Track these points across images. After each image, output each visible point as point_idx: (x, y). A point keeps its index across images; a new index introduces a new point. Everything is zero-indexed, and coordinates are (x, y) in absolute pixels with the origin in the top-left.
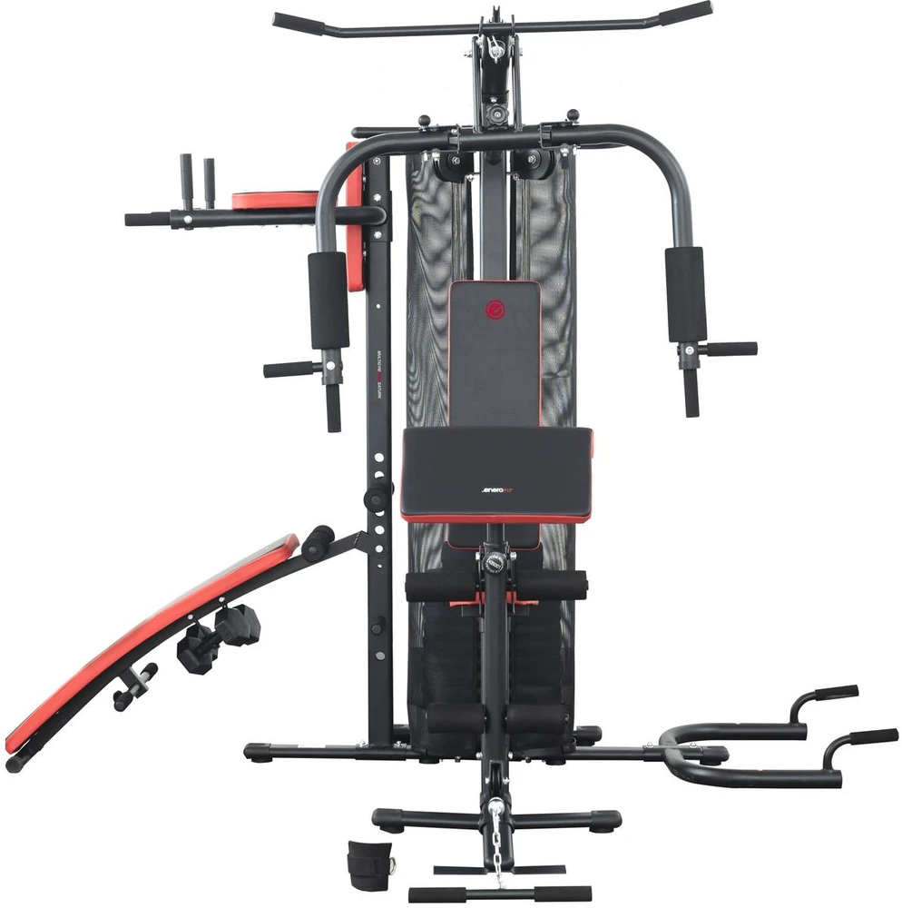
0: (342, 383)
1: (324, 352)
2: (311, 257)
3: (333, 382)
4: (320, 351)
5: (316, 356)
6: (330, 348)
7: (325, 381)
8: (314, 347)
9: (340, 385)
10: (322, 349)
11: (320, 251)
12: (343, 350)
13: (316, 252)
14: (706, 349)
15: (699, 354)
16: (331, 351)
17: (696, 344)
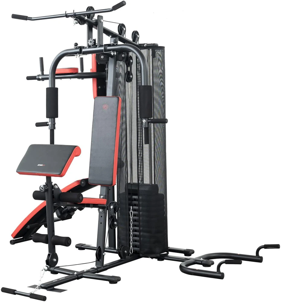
0: (55, 129)
1: (50, 119)
2: (47, 89)
3: (52, 128)
4: (49, 119)
5: (47, 120)
6: (52, 118)
7: (50, 128)
8: (47, 117)
9: (55, 130)
10: (49, 118)
11: (50, 87)
12: (56, 119)
13: (49, 87)
14: (150, 121)
15: (149, 122)
16: (52, 119)
17: (147, 119)
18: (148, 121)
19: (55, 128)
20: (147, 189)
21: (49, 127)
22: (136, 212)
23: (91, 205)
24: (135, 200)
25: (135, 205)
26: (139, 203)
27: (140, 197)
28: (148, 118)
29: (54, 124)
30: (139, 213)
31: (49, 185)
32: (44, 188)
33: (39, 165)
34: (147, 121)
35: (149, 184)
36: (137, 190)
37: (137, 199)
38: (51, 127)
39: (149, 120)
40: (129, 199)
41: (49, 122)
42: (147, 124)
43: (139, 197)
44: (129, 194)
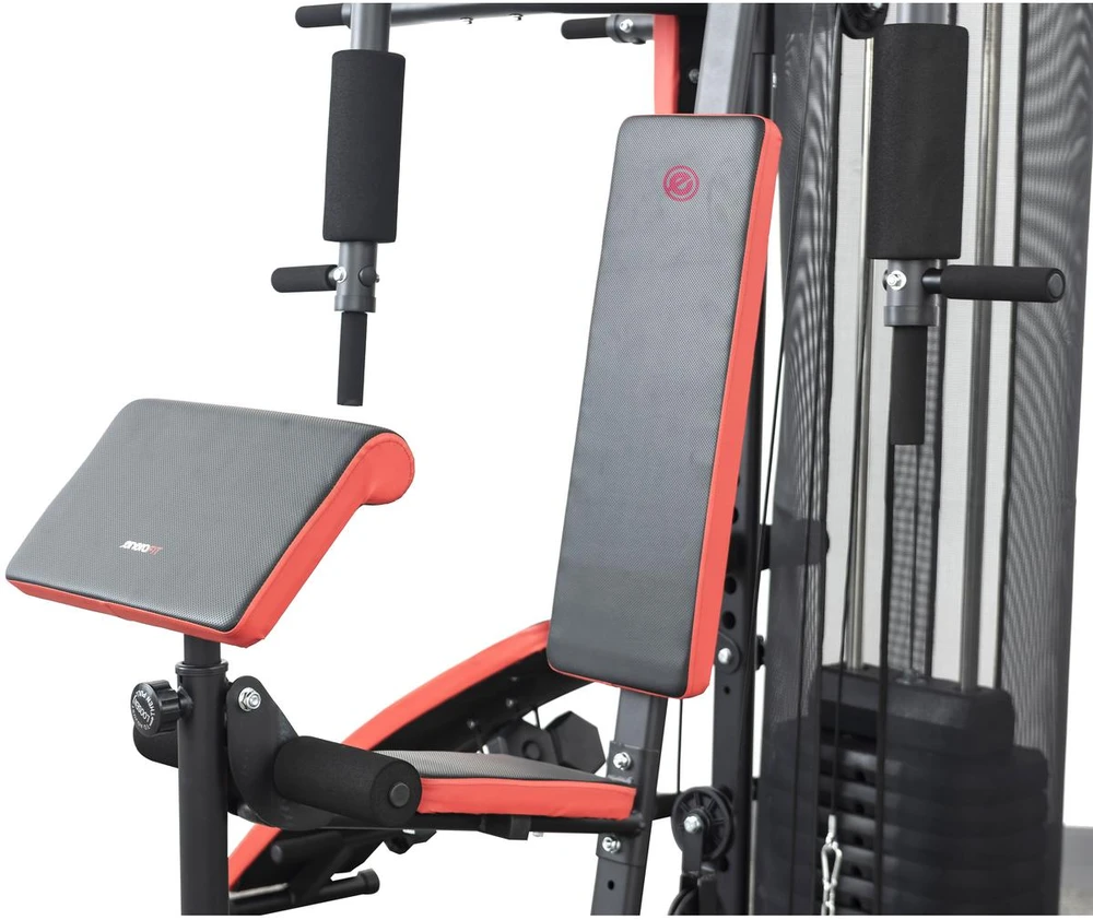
1: (346, 246)
2: (339, 58)
3: (354, 306)
4: (338, 244)
5: (330, 253)
6: (358, 241)
7: (340, 301)
8: (329, 235)
9: (369, 314)
10: (342, 240)
11: (357, 47)
12: (382, 248)
13: (349, 48)
14: (937, 280)
15: (928, 291)
16: (358, 247)
17: (915, 267)
18: (927, 279)
19: (370, 304)
20: (940, 714)
21: (337, 298)
22: (861, 854)
23: (513, 821)
24: (861, 776)
25: (860, 809)
26: (881, 797)
27: (893, 767)
28: (925, 259)
29: (366, 281)
30: (879, 860)
31: (199, 685)
32: (156, 705)
33: (128, 545)
34: (915, 280)
35: (956, 686)
36: (873, 713)
37: (871, 773)
38: (347, 298)
39: (932, 272)
40: (825, 768)
41: (341, 264)
42: (914, 302)
43: (881, 764)
44: (826, 733)
